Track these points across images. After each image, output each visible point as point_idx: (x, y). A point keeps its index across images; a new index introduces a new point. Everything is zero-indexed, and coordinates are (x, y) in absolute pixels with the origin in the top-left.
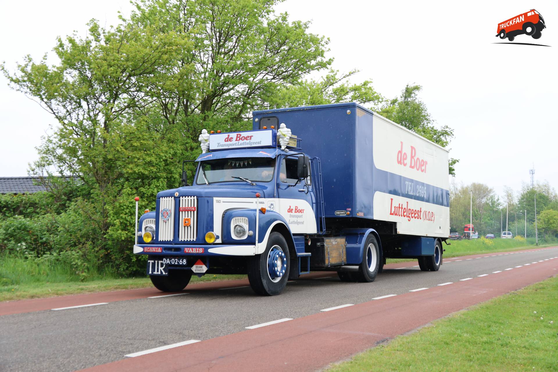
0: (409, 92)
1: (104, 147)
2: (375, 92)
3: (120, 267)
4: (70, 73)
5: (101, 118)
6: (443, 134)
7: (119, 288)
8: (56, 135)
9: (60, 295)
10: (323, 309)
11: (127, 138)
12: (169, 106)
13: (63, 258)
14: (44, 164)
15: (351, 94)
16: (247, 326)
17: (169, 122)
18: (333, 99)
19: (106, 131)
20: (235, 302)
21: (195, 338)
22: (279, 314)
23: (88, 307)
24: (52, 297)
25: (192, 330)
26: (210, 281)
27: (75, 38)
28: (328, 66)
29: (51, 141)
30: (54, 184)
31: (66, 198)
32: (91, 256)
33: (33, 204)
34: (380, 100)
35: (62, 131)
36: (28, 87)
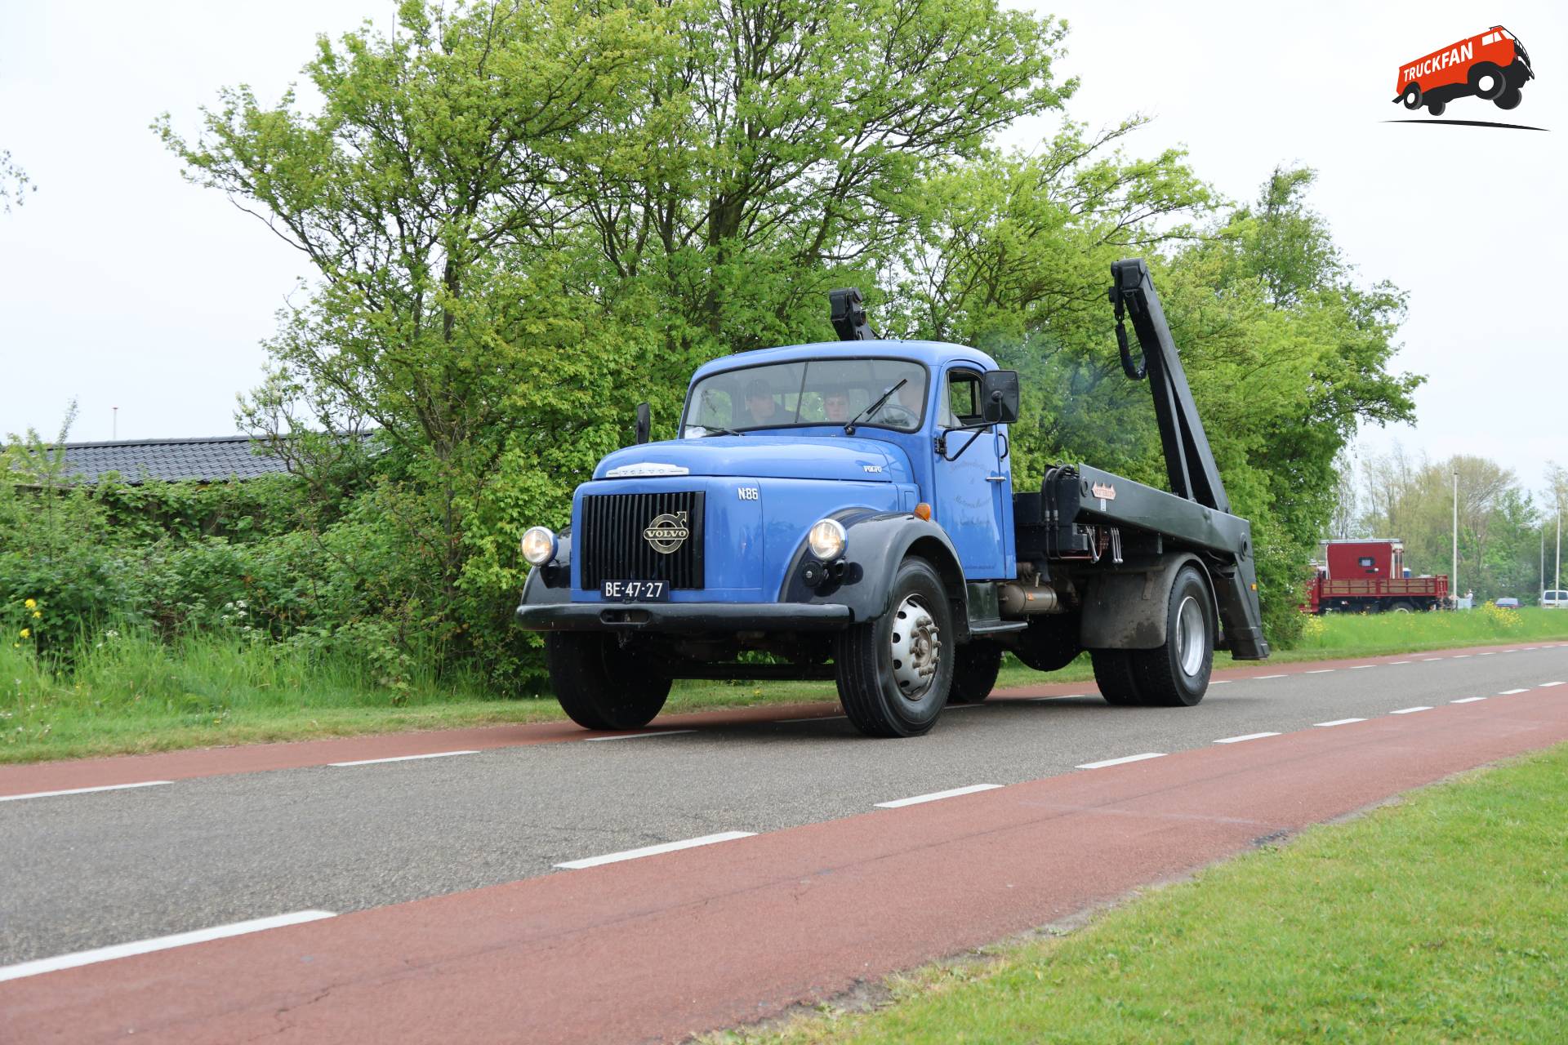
0: (1279, 189)
1: (448, 336)
2: (1196, 182)
3: (497, 667)
4: (351, 136)
5: (437, 259)
6: (1378, 307)
7: (501, 719)
8: (316, 307)
9: (343, 734)
10: (1082, 763)
11: (512, 311)
12: (620, 226)
13: (343, 643)
14: (280, 398)
15: (1127, 188)
16: (878, 802)
17: (621, 273)
18: (1075, 201)
19: (451, 294)
21: (740, 826)
22: (960, 775)
23: (426, 759)
24: (324, 740)
25: (726, 810)
26: (746, 704)
27: (368, 36)
28: (1064, 101)
29: (301, 323)
30: (308, 452)
31: (338, 489)
32: (417, 639)
33: (251, 508)
34: (1212, 203)
35: (331, 294)
36: (236, 174)
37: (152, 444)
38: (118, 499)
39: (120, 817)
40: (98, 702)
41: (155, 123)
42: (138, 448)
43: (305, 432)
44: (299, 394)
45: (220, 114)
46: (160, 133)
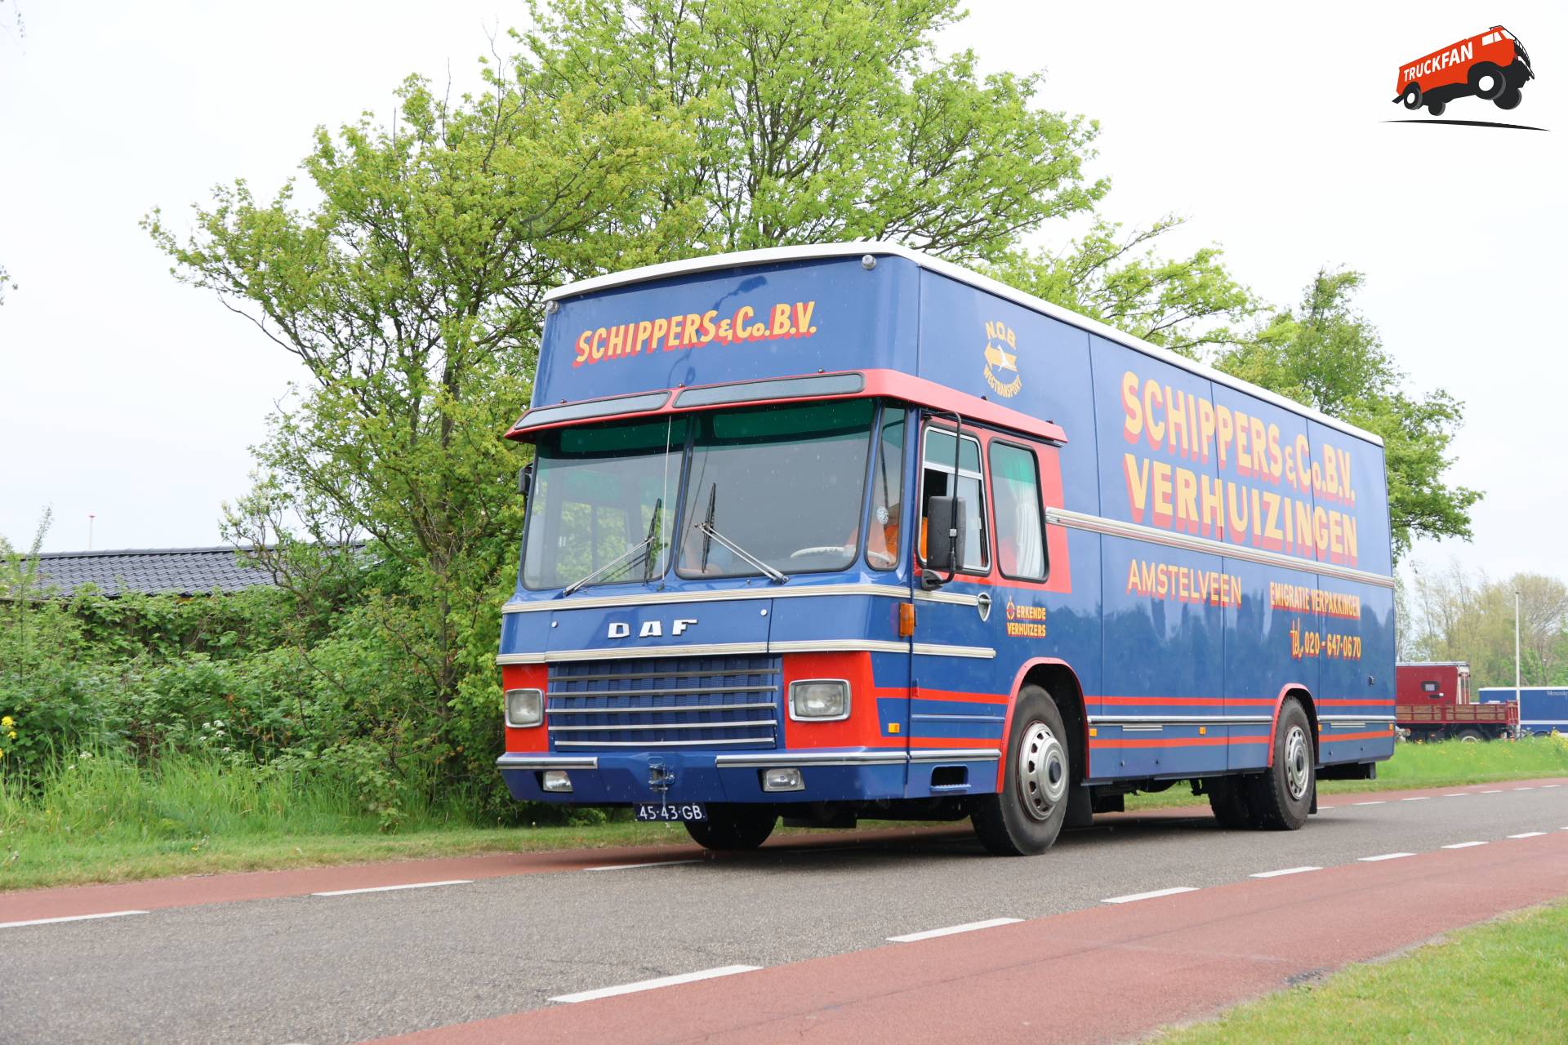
0: (1324, 292)
1: (446, 442)
2: (1233, 285)
3: (494, 792)
4: (348, 235)
5: (436, 362)
6: (1430, 417)
7: (495, 848)
8: (306, 412)
9: (328, 862)
10: (1113, 897)
13: (330, 766)
14: (268, 507)
15: (1158, 291)
16: (891, 936)
18: (1105, 305)
19: (450, 397)
20: (842, 880)
21: (744, 960)
22: (978, 908)
23: (416, 889)
24: (308, 868)
27: (369, 130)
28: (1095, 204)
29: (290, 429)
30: (296, 563)
31: (327, 604)
32: (407, 762)
33: (235, 622)
34: (1249, 306)
35: (323, 398)
36: (228, 274)
38: (95, 613)
40: (68, 828)
41: (144, 219)
42: (117, 558)
43: (293, 542)
44: (288, 502)
45: (214, 213)
46: (150, 229)
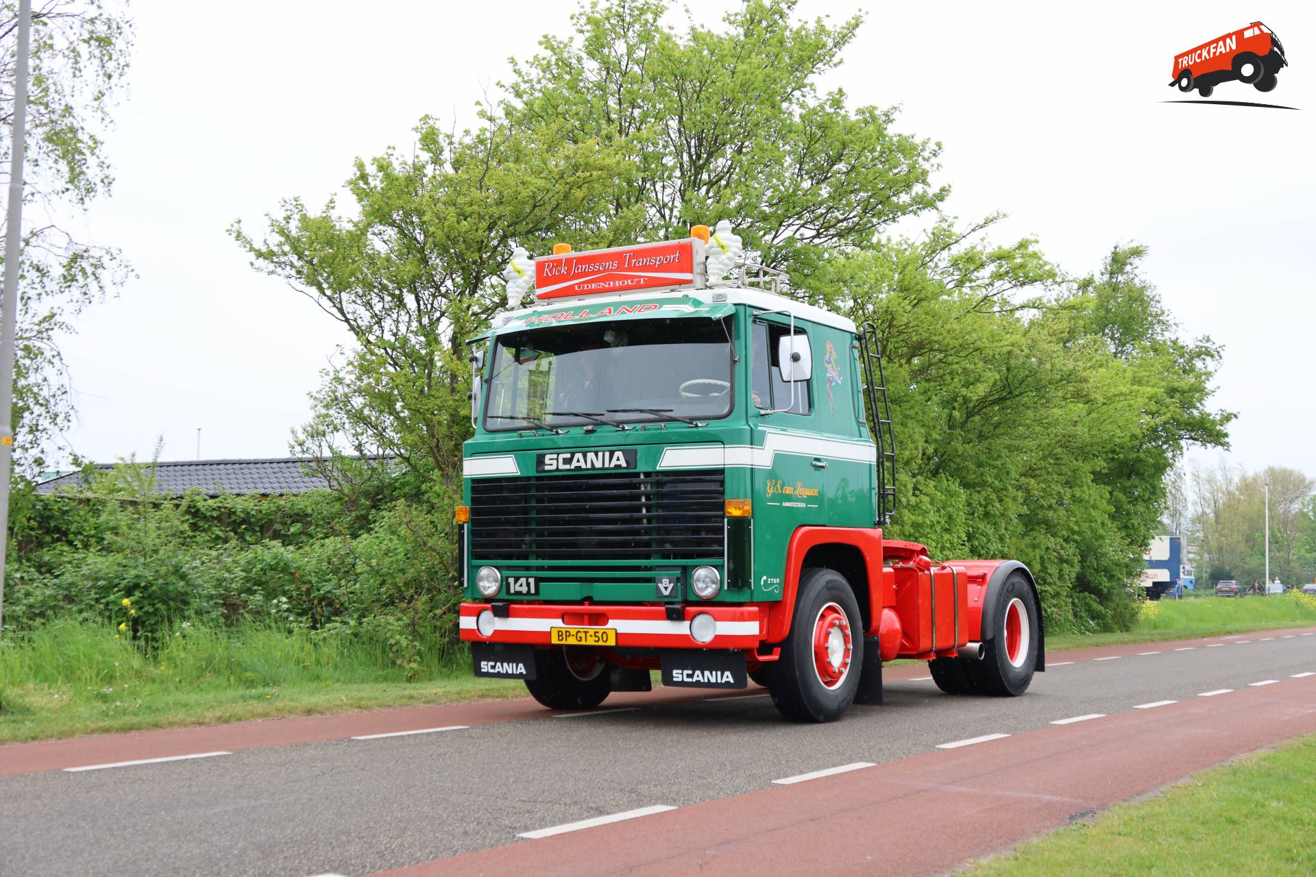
0: (1118, 262)
1: (453, 390)
2: (1046, 263)
4: (380, 234)
5: (445, 329)
6: (1198, 356)
7: (488, 696)
8: (350, 368)
9: (365, 708)
10: (942, 743)
13: (367, 631)
14: (324, 432)
15: (991, 268)
16: (776, 779)
18: (949, 279)
19: (455, 357)
21: (664, 801)
22: (843, 754)
23: (427, 734)
24: (350, 713)
25: (655, 785)
27: (393, 159)
28: (939, 204)
29: (339, 380)
30: (344, 473)
31: (368, 503)
32: (426, 628)
33: (300, 517)
34: (1058, 279)
35: (363, 357)
36: (292, 266)
37: (226, 463)
38: (198, 510)
39: (190, 786)
40: (177, 679)
41: (230, 228)
42: (215, 466)
43: (343, 457)
45: (280, 219)
46: (234, 235)
